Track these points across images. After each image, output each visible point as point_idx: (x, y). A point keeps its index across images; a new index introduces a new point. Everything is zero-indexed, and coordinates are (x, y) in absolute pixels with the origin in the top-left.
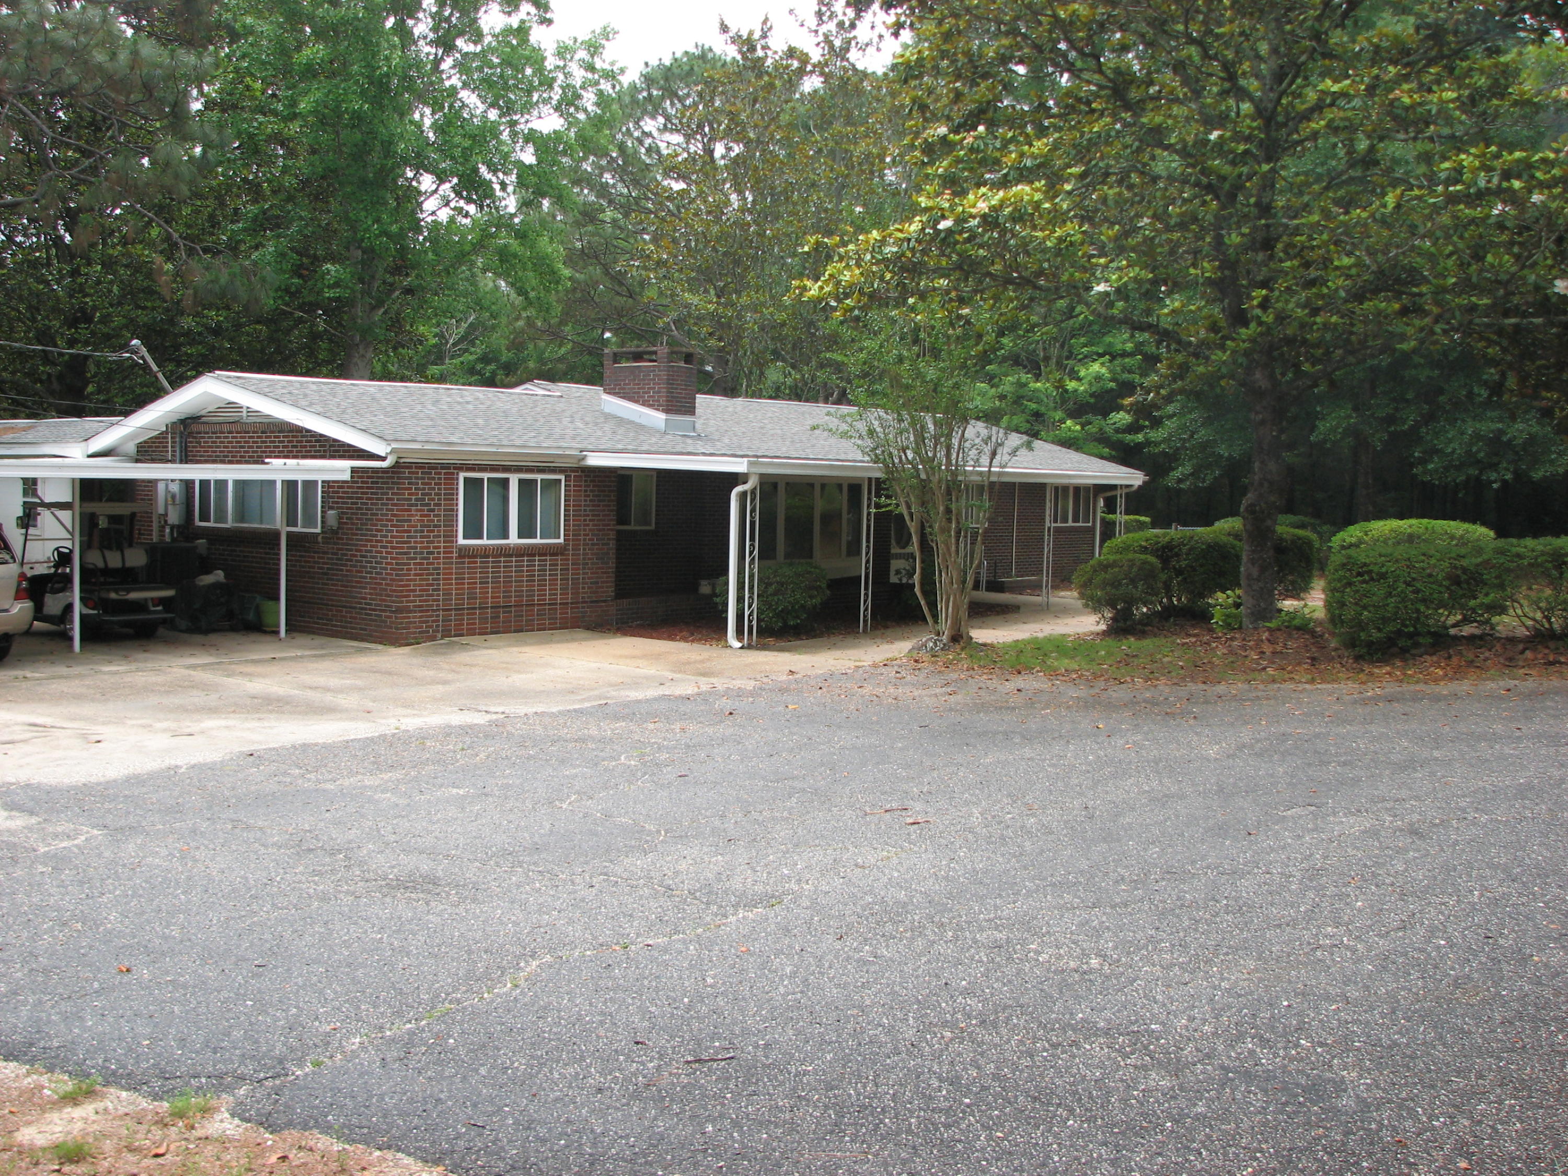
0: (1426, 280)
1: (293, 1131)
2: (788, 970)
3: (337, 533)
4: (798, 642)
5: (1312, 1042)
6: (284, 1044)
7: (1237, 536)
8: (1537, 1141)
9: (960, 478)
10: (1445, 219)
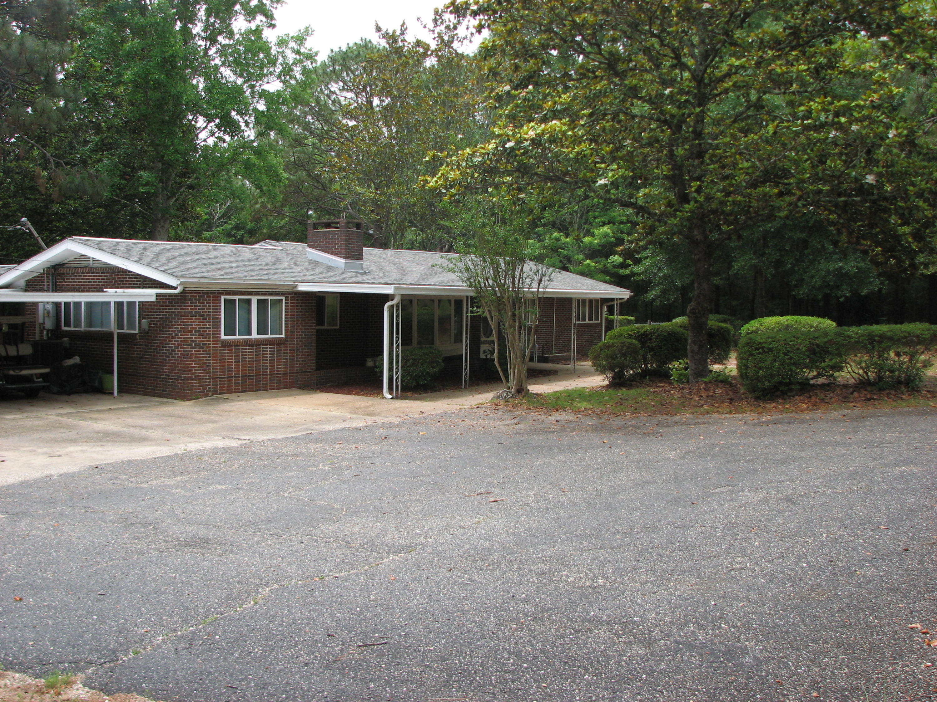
0: (793, 175)
1: (121, 694)
2: (419, 590)
3: (148, 333)
4: (426, 395)
5: (728, 625)
6: (116, 641)
7: (685, 328)
8: (857, 679)
9: (520, 295)
10: (803, 139)
